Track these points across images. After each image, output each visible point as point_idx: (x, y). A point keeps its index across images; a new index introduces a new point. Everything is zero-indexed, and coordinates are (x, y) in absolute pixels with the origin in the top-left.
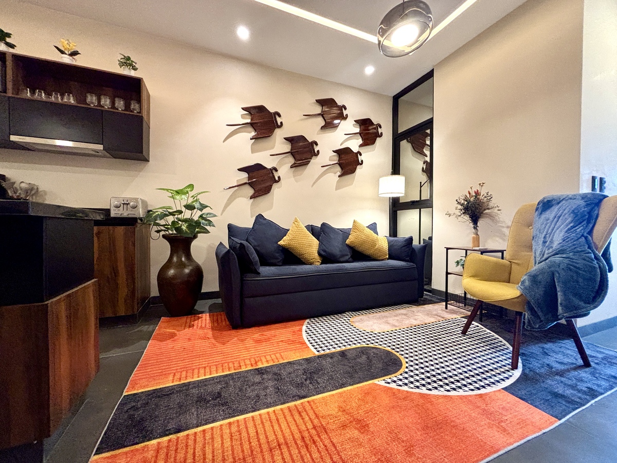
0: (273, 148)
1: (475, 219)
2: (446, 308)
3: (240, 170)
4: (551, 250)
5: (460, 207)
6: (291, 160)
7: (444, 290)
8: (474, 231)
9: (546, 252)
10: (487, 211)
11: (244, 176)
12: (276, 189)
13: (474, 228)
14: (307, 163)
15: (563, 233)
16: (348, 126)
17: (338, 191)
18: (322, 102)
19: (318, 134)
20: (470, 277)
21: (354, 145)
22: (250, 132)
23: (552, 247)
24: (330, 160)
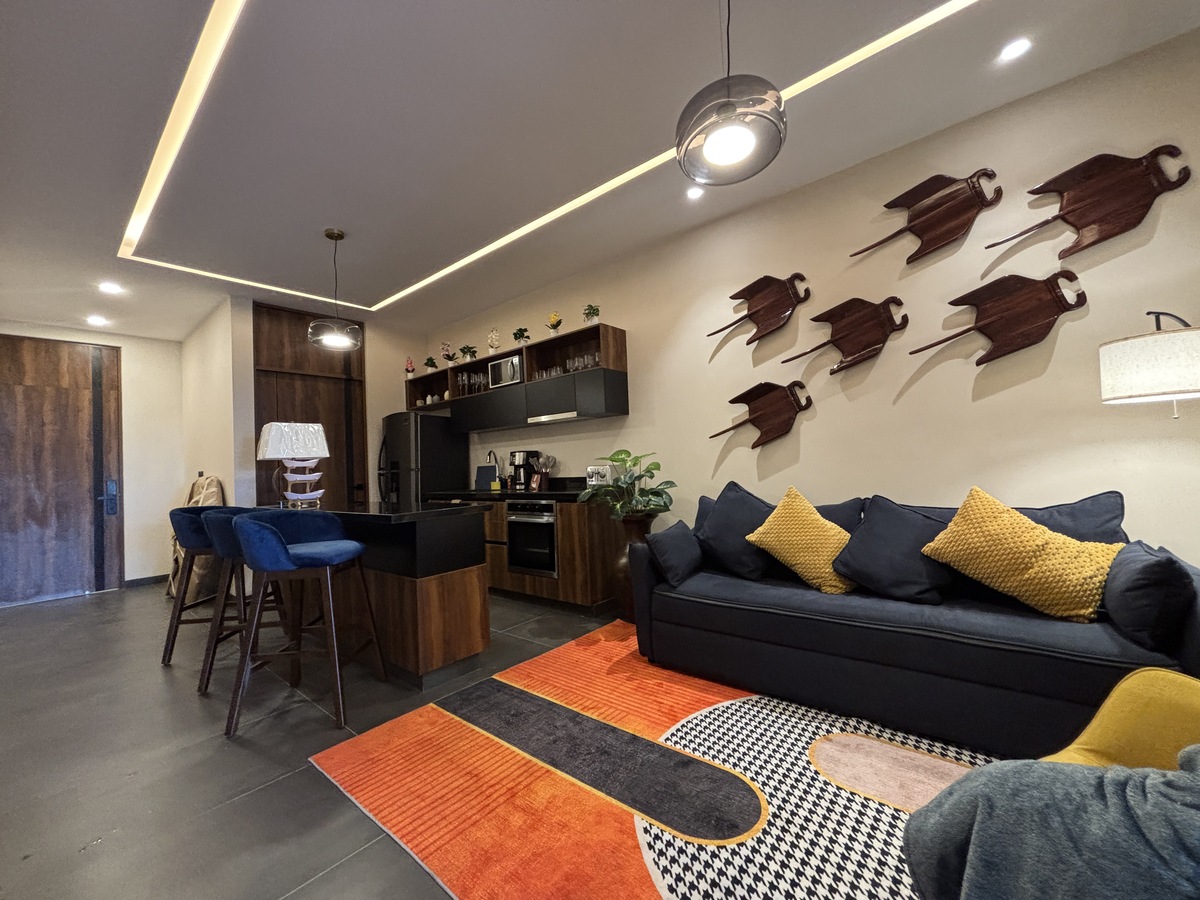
0: (792, 345)
11: (742, 409)
12: (804, 425)
14: (876, 354)
17: (979, 402)
19: (899, 278)
22: (746, 332)
24: (944, 328)
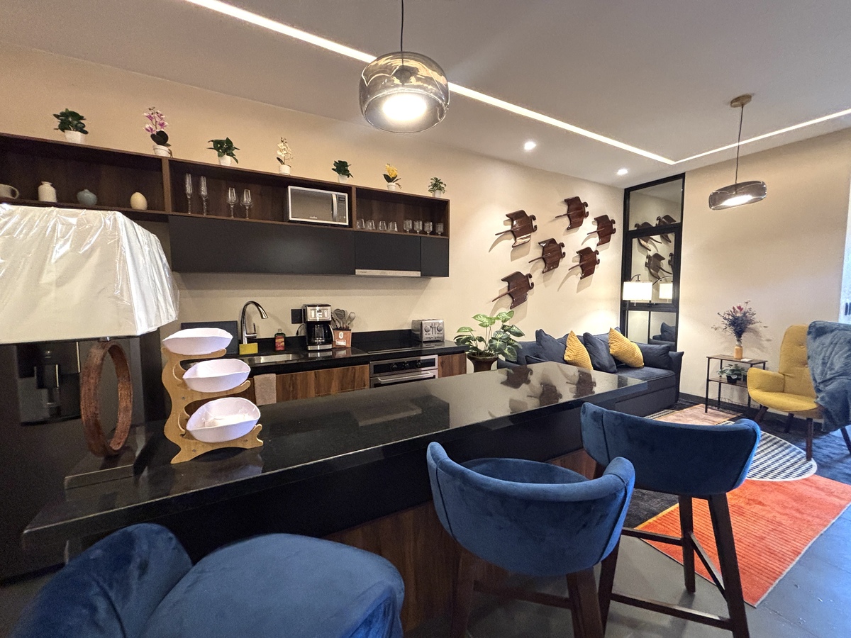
0: (528, 254)
1: (739, 334)
2: (706, 412)
3: (503, 280)
4: (833, 372)
5: (726, 322)
6: (541, 264)
7: (705, 397)
8: (737, 343)
9: (829, 372)
10: (751, 326)
11: (505, 286)
12: (531, 296)
13: (738, 341)
15: (842, 360)
16: (589, 225)
17: (579, 293)
18: (569, 202)
19: (564, 235)
20: (757, 388)
21: (593, 243)
22: (510, 239)
23: (833, 369)
24: (573, 261)
